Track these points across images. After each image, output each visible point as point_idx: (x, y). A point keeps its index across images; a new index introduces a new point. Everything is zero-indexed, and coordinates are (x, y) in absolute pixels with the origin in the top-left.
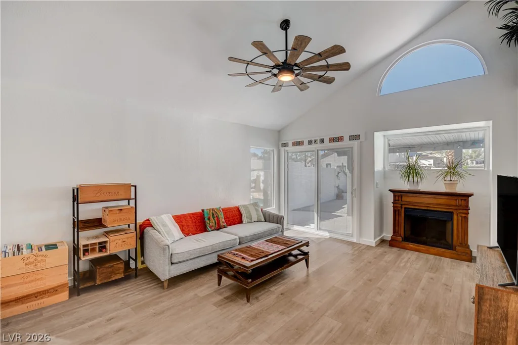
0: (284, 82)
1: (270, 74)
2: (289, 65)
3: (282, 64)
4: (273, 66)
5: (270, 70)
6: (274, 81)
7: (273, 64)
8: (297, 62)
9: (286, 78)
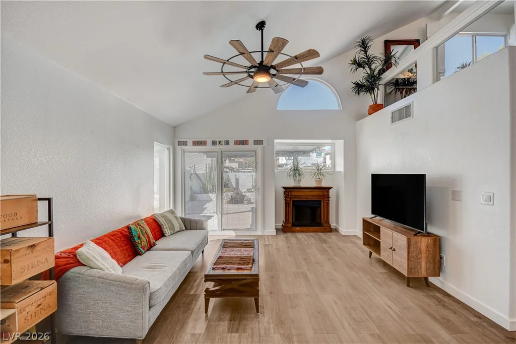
0: (259, 83)
1: (246, 75)
2: (266, 66)
3: (258, 65)
4: (250, 67)
5: (246, 70)
6: (249, 82)
7: (249, 65)
8: (274, 64)
9: (262, 79)
